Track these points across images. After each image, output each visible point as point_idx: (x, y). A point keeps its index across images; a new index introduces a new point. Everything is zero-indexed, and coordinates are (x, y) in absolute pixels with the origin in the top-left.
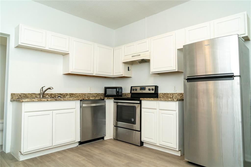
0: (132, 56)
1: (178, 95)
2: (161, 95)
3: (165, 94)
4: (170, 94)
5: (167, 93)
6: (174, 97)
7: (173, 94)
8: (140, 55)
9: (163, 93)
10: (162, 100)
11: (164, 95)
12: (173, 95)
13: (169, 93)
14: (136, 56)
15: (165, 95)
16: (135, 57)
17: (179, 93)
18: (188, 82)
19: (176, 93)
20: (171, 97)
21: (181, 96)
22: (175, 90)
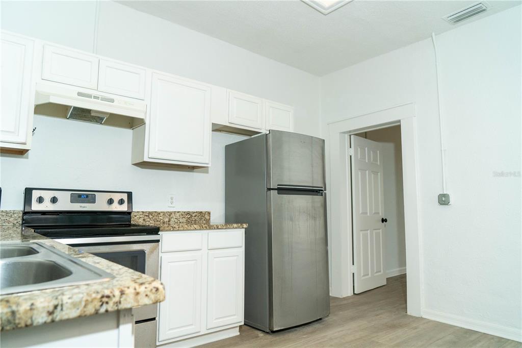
0: (79, 94)
1: (182, 215)
2: (140, 218)
3: (150, 213)
4: (164, 213)
5: (156, 212)
6: (172, 220)
7: (171, 213)
8: (112, 101)
9: (146, 212)
10: (220, 229)
11: (148, 216)
12: (171, 216)
13: (162, 212)
14: (95, 97)
15: (151, 217)
16: (92, 99)
17: (185, 212)
18: (278, 194)
19: (178, 212)
20: (167, 220)
21: (189, 218)
22: (172, 206)
